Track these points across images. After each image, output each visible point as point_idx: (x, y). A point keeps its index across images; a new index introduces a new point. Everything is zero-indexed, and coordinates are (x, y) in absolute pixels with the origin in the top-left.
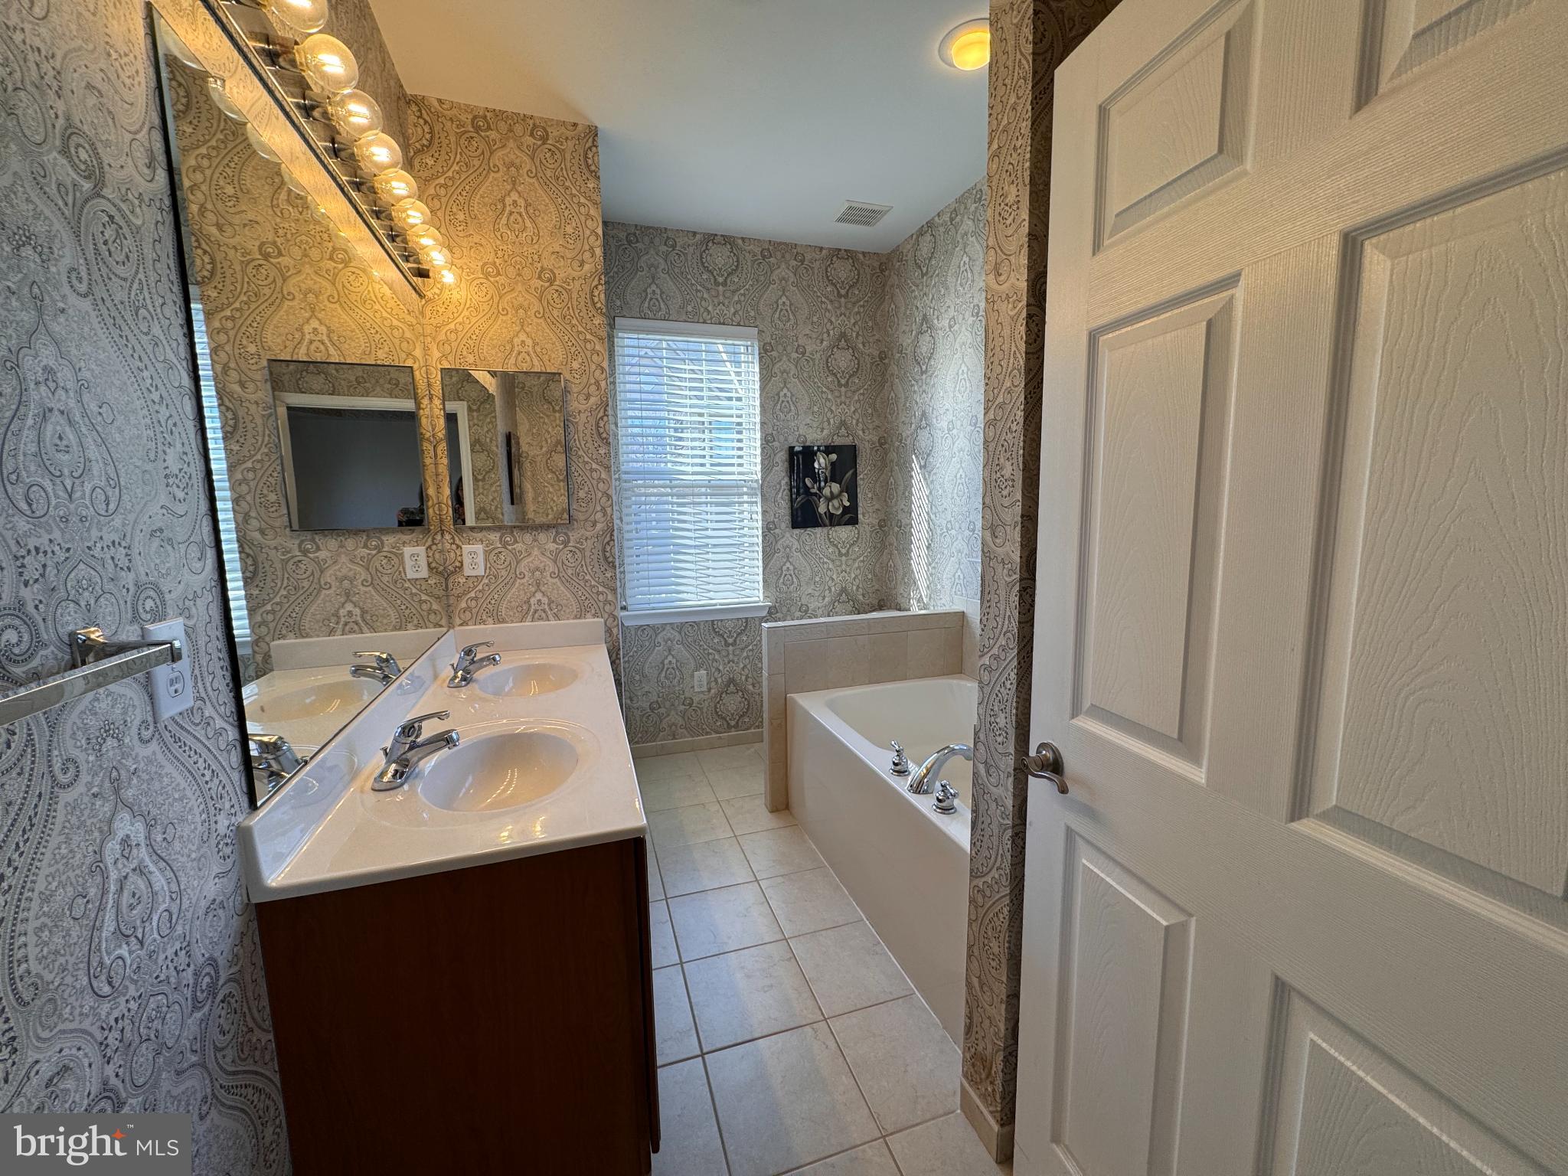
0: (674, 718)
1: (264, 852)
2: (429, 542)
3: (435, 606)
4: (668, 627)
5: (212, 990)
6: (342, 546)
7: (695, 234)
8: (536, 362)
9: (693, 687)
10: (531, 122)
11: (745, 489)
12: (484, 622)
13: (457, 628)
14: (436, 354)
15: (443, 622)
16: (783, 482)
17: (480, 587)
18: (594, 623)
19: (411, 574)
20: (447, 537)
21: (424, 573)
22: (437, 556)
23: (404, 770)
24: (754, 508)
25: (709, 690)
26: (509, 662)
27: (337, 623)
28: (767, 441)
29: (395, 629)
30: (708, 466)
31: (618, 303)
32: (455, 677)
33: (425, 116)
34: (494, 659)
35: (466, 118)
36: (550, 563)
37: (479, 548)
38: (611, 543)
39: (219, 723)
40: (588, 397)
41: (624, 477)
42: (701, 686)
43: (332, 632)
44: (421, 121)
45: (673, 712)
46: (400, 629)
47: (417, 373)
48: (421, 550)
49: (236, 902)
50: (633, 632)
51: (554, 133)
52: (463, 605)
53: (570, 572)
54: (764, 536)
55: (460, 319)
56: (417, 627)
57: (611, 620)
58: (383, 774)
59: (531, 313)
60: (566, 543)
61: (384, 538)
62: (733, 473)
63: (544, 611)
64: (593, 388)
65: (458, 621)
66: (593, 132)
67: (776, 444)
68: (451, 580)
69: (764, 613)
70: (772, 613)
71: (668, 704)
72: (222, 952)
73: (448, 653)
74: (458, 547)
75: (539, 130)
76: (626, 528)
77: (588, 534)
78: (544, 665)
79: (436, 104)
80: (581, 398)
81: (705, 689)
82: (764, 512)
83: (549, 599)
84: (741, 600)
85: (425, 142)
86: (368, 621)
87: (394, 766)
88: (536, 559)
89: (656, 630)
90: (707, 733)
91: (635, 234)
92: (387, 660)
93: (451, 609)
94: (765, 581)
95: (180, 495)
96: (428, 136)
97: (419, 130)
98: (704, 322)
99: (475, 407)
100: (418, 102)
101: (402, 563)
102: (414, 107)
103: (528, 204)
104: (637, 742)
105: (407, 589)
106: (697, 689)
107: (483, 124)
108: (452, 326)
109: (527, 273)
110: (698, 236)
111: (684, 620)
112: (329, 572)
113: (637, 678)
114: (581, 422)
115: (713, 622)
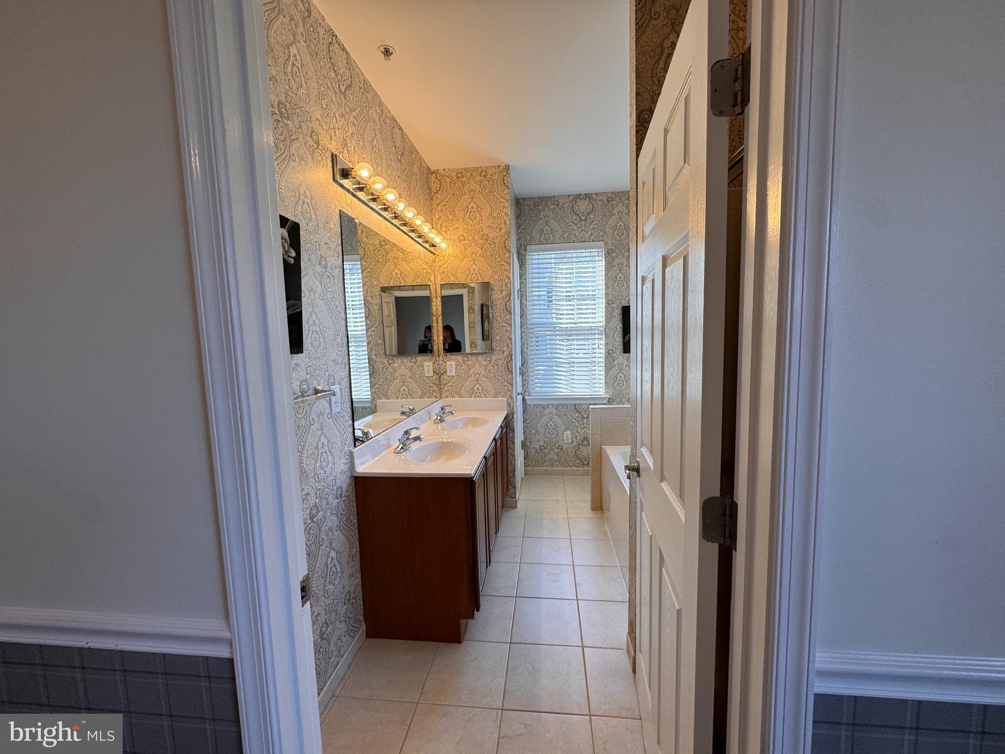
0: (553, 455)
1: (357, 462)
2: (434, 361)
3: (435, 389)
4: (550, 406)
5: (341, 495)
6: (402, 362)
7: (569, 196)
8: (479, 278)
9: (563, 440)
10: (480, 170)
11: (597, 331)
12: (454, 397)
13: (444, 399)
14: (439, 278)
15: (438, 396)
16: (618, 327)
17: (453, 381)
18: (503, 400)
19: (427, 375)
20: (441, 358)
21: (431, 374)
22: (437, 366)
23: (404, 447)
24: (602, 342)
25: (572, 442)
26: (458, 416)
27: (400, 394)
28: (609, 304)
29: (420, 398)
30: (575, 319)
31: (528, 238)
32: (437, 419)
33: (438, 178)
34: (452, 413)
35: (454, 174)
36: (483, 371)
37: (453, 363)
38: (511, 362)
39: (347, 418)
40: (502, 292)
41: (530, 326)
42: (567, 440)
43: (397, 398)
44: (437, 180)
45: (552, 452)
47: (431, 287)
48: (431, 364)
49: (348, 474)
50: (532, 408)
51: (490, 172)
52: (446, 388)
53: (492, 375)
54: (606, 358)
55: (449, 262)
56: (428, 397)
57: (510, 399)
58: (398, 447)
59: (478, 255)
60: (490, 361)
62: (589, 323)
63: (480, 393)
64: (504, 287)
65: (444, 396)
66: (507, 168)
67: (614, 305)
68: (442, 377)
69: (606, 402)
70: (610, 401)
71: (549, 448)
72: (344, 486)
73: (436, 408)
74: (445, 362)
75: (483, 172)
76: (529, 352)
77: (500, 357)
78: (477, 418)
79: (442, 171)
80: (499, 292)
81: (570, 441)
82: (606, 344)
83: (482, 388)
84: (592, 393)
85: (438, 189)
86: (410, 394)
87: (401, 445)
88: (477, 369)
89: (544, 407)
90: (571, 466)
91: (538, 202)
92: (412, 410)
93: (441, 390)
94: (606, 383)
95: (340, 349)
96: (439, 186)
97: (436, 184)
98: (574, 242)
99: (471, 291)
100: (435, 172)
101: (423, 369)
102: (434, 175)
103: (478, 206)
104: (533, 466)
105: (425, 380)
106: (565, 441)
107: (461, 174)
108: (445, 265)
109: (476, 238)
110: (571, 197)
111: (559, 403)
112: (398, 372)
113: (534, 432)
114: (498, 304)
115: (575, 404)
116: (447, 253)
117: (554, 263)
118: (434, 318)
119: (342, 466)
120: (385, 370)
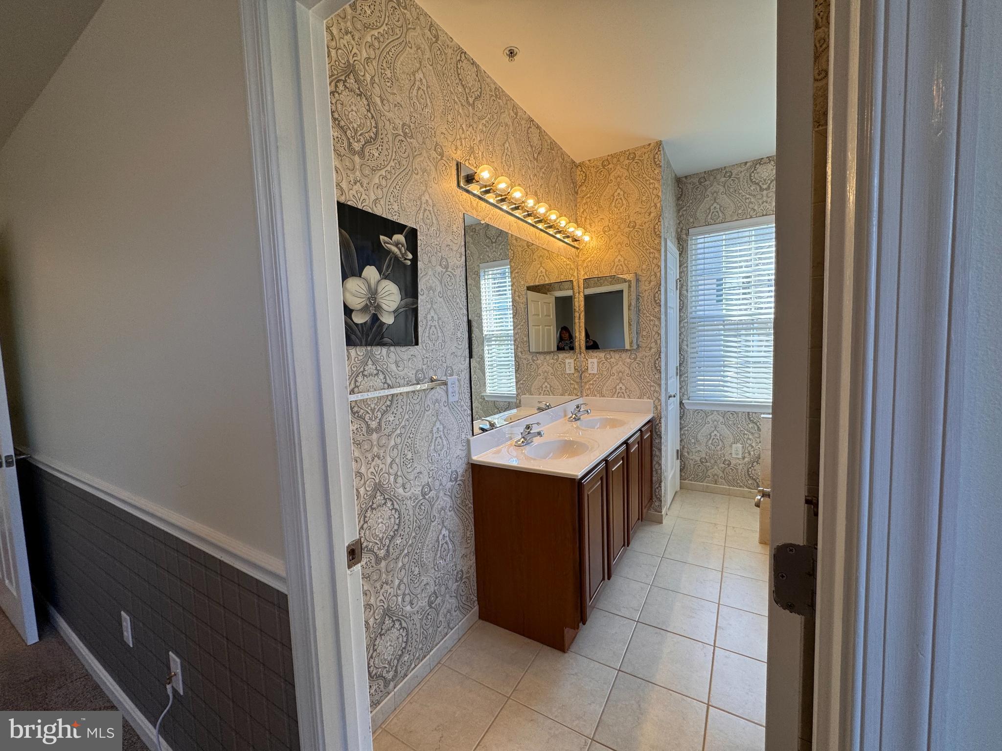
0: (716, 470)
1: (473, 450)
2: (575, 358)
3: (576, 386)
4: (715, 413)
5: (456, 479)
6: (545, 359)
7: (746, 163)
8: (625, 269)
9: (731, 454)
10: (628, 153)
12: (595, 396)
13: (582, 397)
14: (583, 273)
15: (579, 394)
17: (595, 379)
18: (648, 402)
19: (568, 372)
20: (583, 355)
21: (573, 371)
22: (578, 363)
23: (526, 442)
25: (744, 458)
30: (753, 309)
31: (692, 220)
32: (571, 417)
33: (583, 170)
34: (587, 412)
35: (600, 163)
36: (627, 369)
37: (595, 360)
40: (650, 282)
41: (693, 320)
42: (737, 454)
43: (540, 394)
44: (582, 173)
45: (716, 467)
46: (562, 395)
47: (574, 283)
48: (572, 361)
49: (465, 460)
50: (691, 413)
51: (638, 153)
53: (636, 374)
55: (593, 255)
56: (569, 395)
57: (657, 401)
58: (519, 441)
59: (624, 245)
60: (635, 359)
61: (559, 355)
63: (623, 393)
64: (653, 277)
65: (584, 394)
66: (659, 144)
68: (583, 375)
71: (712, 461)
72: (460, 471)
73: (572, 406)
74: (587, 360)
75: (631, 155)
77: (647, 354)
79: (588, 162)
80: (647, 283)
81: (740, 456)
83: (626, 387)
85: (583, 181)
86: (552, 391)
87: (523, 439)
88: (620, 367)
89: (707, 414)
90: (740, 486)
91: (704, 177)
93: (583, 388)
96: (584, 178)
97: (581, 177)
98: (751, 217)
100: (581, 165)
101: (565, 367)
102: (579, 168)
103: (624, 193)
104: (691, 480)
105: (566, 378)
106: (734, 456)
107: (607, 163)
108: (589, 259)
109: (622, 226)
110: (748, 164)
111: (727, 409)
112: (540, 369)
113: (693, 441)
114: (646, 297)
115: (749, 413)
116: (591, 247)
117: (725, 245)
118: (577, 315)
119: (458, 451)
120: (529, 366)
